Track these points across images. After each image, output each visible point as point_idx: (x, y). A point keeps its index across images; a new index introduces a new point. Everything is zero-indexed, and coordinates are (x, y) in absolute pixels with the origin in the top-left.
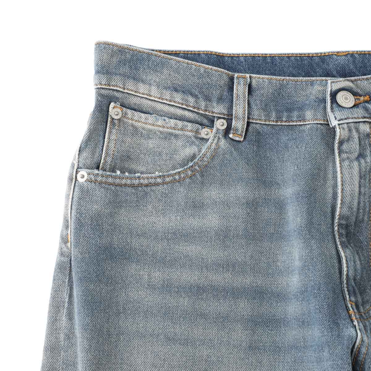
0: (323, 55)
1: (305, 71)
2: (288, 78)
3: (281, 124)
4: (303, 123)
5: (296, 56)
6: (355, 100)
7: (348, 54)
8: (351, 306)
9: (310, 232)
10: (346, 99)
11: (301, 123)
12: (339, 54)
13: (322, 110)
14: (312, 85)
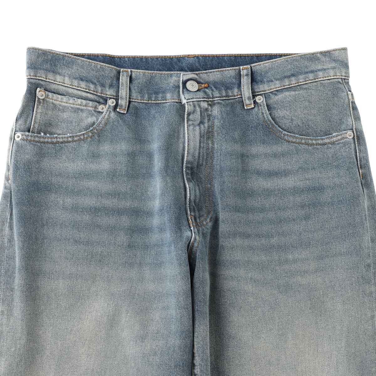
0: (179, 57)
1: (167, 67)
2: (156, 72)
3: (151, 102)
4: (165, 102)
5: (162, 58)
6: (199, 87)
7: (195, 56)
8: (191, 218)
9: (166, 172)
10: (193, 85)
11: (164, 102)
12: (189, 57)
13: (177, 93)
14: (171, 77)
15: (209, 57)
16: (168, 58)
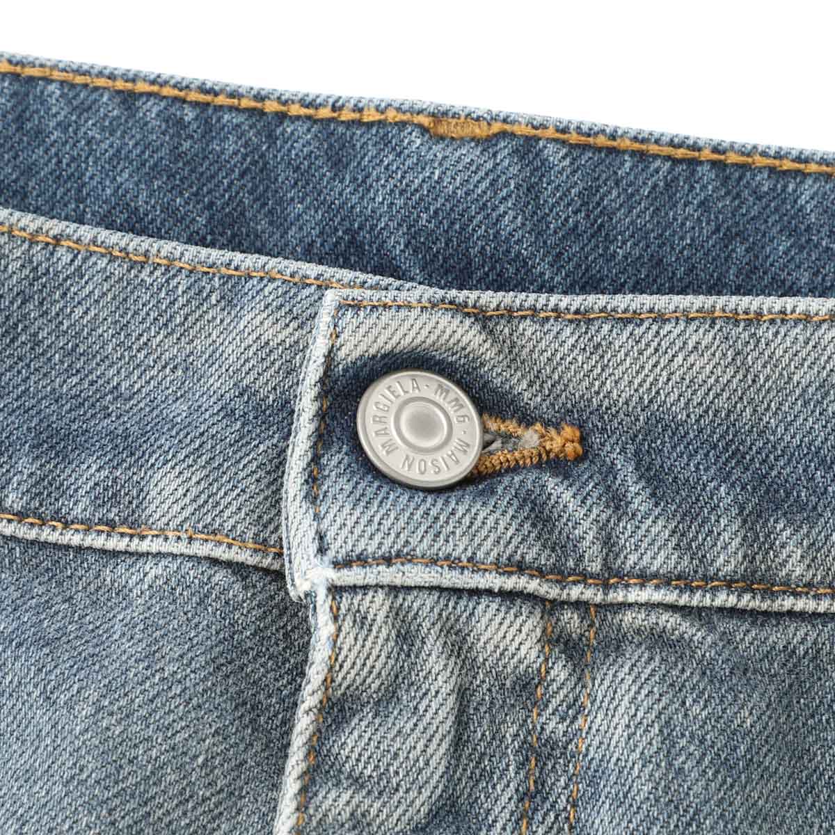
0: (346, 115)
1: (212, 204)
2: (86, 232)
4: (123, 545)
5: (175, 99)
6: (486, 445)
7: (503, 134)
10: (424, 425)
11: (116, 543)
12: (442, 130)
13: (261, 473)
14: (229, 301)
15: (642, 157)
16: (237, 109)
